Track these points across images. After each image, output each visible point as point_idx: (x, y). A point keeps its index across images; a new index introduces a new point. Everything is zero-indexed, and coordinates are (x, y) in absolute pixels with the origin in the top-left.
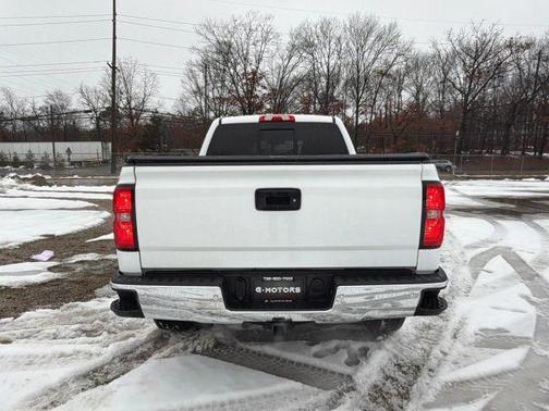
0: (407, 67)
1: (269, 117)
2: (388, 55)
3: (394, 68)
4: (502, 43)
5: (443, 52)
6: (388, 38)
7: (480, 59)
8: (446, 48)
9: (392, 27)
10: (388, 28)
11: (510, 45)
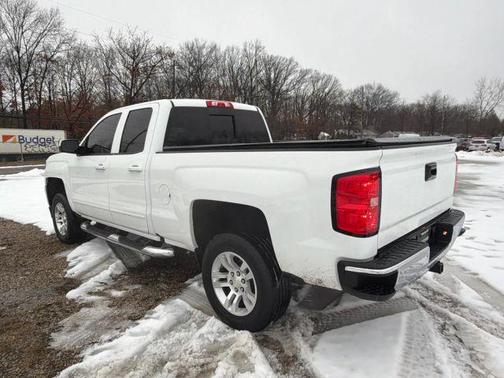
1: (215, 103)
2: (50, 40)
3: (58, 55)
4: (154, 48)
5: (104, 48)
6: (50, 23)
7: (137, 60)
8: (107, 43)
9: (54, 13)
10: (49, 13)
11: (159, 52)
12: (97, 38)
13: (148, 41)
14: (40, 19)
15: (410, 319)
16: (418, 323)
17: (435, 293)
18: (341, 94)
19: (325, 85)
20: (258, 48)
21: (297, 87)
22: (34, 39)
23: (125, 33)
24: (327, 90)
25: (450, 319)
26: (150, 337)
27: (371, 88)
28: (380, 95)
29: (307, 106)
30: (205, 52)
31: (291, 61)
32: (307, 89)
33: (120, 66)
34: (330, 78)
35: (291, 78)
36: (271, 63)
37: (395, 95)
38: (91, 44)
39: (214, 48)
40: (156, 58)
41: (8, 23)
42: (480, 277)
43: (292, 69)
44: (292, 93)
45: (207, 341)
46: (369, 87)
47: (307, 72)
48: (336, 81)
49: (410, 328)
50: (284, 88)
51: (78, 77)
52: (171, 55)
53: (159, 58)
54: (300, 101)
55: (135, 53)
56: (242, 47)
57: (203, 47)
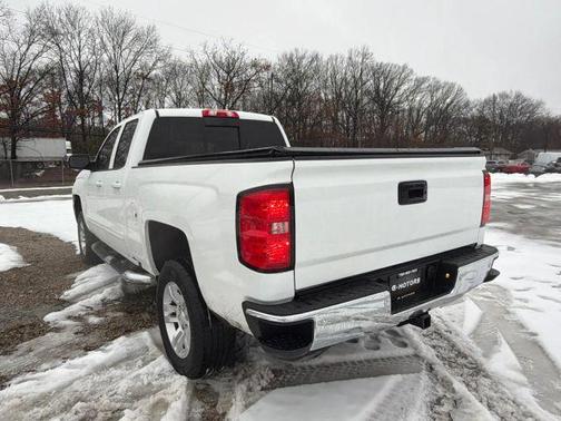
0: (166, 73)
1: (213, 112)
3: (154, 72)
4: (248, 61)
5: (199, 63)
6: (147, 41)
7: (232, 74)
8: (202, 59)
9: (151, 30)
10: (146, 30)
11: (255, 65)
12: (192, 53)
13: (243, 54)
14: (137, 38)
15: (399, 386)
16: (405, 392)
17: (460, 354)
18: (467, 105)
19: (446, 95)
20: (365, 56)
21: (410, 98)
22: (132, 57)
23: (220, 46)
24: (448, 101)
25: (454, 391)
26: (83, 372)
27: (507, 96)
28: (519, 106)
29: (424, 120)
30: (304, 62)
31: (405, 67)
32: (424, 100)
33: (215, 81)
34: (452, 86)
35: (404, 87)
36: (379, 72)
37: (539, 104)
38: (187, 60)
39: (316, 58)
40: (251, 72)
41: (109, 44)
42: (538, 338)
43: (405, 78)
44: (406, 106)
45: (139, 383)
46: (504, 96)
47: (424, 80)
48: (461, 90)
49: (390, 397)
50: (396, 99)
51: (173, 94)
52: (267, 67)
53: (254, 71)
54: (415, 114)
55: (230, 67)
56: (347, 56)
57: (303, 57)
